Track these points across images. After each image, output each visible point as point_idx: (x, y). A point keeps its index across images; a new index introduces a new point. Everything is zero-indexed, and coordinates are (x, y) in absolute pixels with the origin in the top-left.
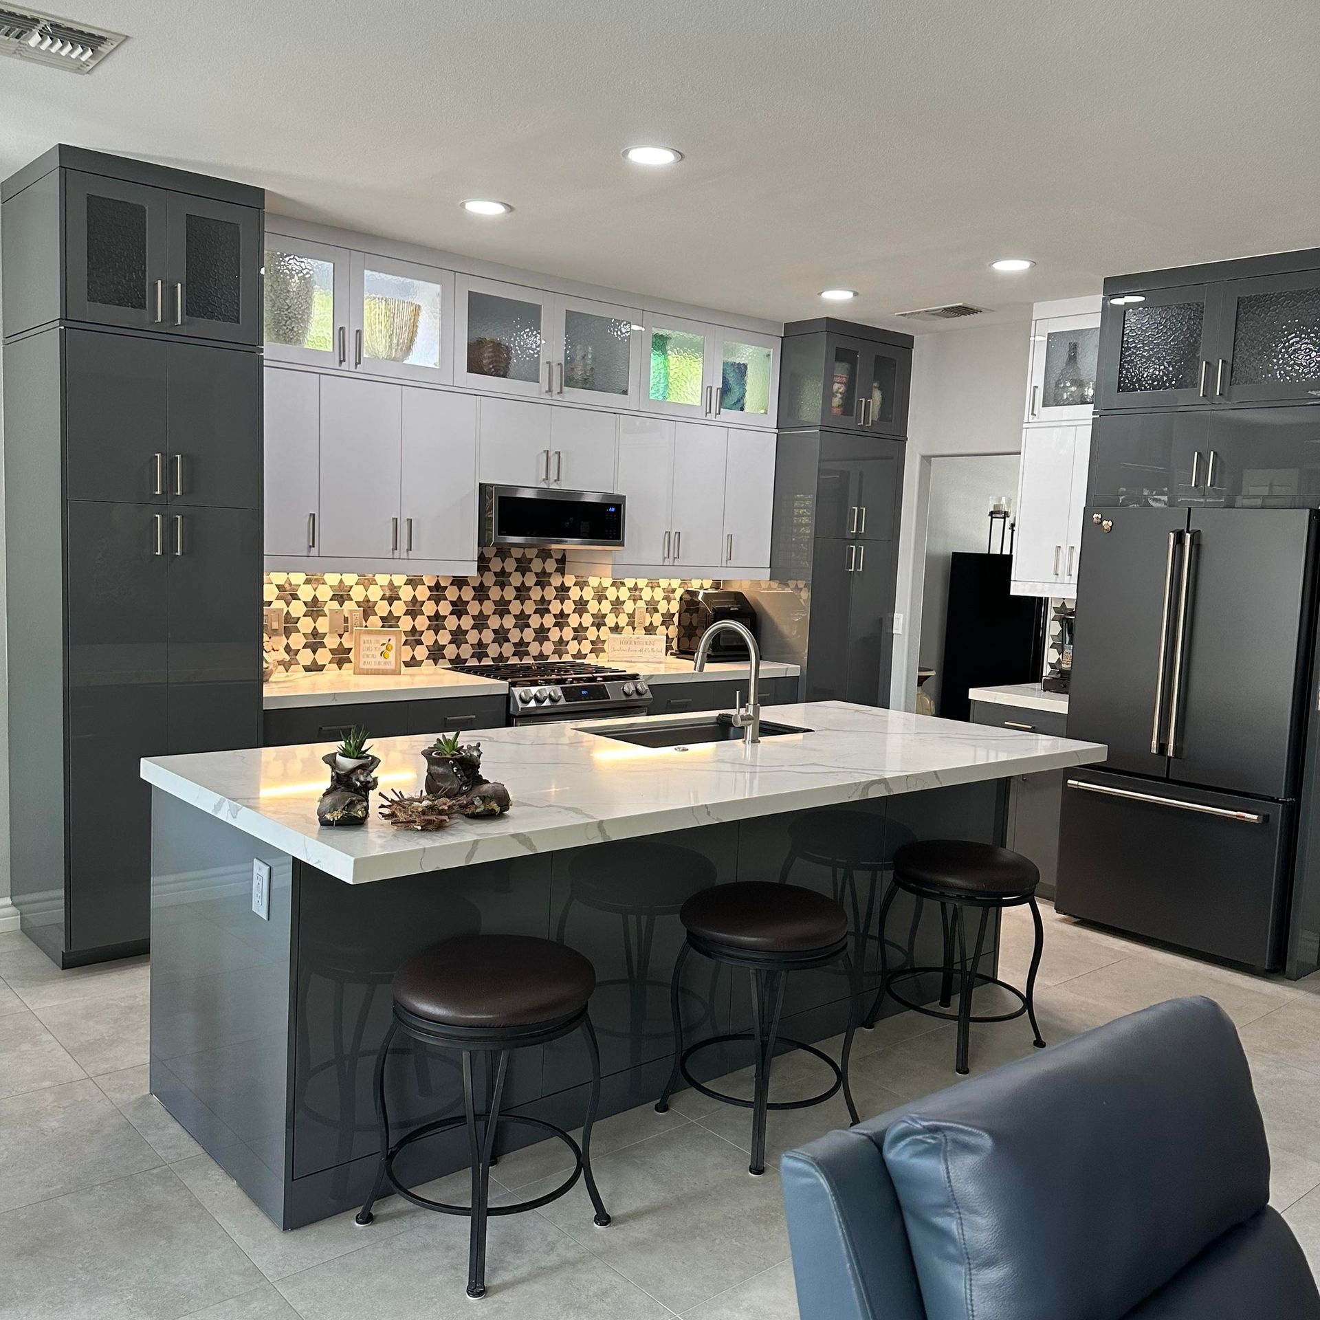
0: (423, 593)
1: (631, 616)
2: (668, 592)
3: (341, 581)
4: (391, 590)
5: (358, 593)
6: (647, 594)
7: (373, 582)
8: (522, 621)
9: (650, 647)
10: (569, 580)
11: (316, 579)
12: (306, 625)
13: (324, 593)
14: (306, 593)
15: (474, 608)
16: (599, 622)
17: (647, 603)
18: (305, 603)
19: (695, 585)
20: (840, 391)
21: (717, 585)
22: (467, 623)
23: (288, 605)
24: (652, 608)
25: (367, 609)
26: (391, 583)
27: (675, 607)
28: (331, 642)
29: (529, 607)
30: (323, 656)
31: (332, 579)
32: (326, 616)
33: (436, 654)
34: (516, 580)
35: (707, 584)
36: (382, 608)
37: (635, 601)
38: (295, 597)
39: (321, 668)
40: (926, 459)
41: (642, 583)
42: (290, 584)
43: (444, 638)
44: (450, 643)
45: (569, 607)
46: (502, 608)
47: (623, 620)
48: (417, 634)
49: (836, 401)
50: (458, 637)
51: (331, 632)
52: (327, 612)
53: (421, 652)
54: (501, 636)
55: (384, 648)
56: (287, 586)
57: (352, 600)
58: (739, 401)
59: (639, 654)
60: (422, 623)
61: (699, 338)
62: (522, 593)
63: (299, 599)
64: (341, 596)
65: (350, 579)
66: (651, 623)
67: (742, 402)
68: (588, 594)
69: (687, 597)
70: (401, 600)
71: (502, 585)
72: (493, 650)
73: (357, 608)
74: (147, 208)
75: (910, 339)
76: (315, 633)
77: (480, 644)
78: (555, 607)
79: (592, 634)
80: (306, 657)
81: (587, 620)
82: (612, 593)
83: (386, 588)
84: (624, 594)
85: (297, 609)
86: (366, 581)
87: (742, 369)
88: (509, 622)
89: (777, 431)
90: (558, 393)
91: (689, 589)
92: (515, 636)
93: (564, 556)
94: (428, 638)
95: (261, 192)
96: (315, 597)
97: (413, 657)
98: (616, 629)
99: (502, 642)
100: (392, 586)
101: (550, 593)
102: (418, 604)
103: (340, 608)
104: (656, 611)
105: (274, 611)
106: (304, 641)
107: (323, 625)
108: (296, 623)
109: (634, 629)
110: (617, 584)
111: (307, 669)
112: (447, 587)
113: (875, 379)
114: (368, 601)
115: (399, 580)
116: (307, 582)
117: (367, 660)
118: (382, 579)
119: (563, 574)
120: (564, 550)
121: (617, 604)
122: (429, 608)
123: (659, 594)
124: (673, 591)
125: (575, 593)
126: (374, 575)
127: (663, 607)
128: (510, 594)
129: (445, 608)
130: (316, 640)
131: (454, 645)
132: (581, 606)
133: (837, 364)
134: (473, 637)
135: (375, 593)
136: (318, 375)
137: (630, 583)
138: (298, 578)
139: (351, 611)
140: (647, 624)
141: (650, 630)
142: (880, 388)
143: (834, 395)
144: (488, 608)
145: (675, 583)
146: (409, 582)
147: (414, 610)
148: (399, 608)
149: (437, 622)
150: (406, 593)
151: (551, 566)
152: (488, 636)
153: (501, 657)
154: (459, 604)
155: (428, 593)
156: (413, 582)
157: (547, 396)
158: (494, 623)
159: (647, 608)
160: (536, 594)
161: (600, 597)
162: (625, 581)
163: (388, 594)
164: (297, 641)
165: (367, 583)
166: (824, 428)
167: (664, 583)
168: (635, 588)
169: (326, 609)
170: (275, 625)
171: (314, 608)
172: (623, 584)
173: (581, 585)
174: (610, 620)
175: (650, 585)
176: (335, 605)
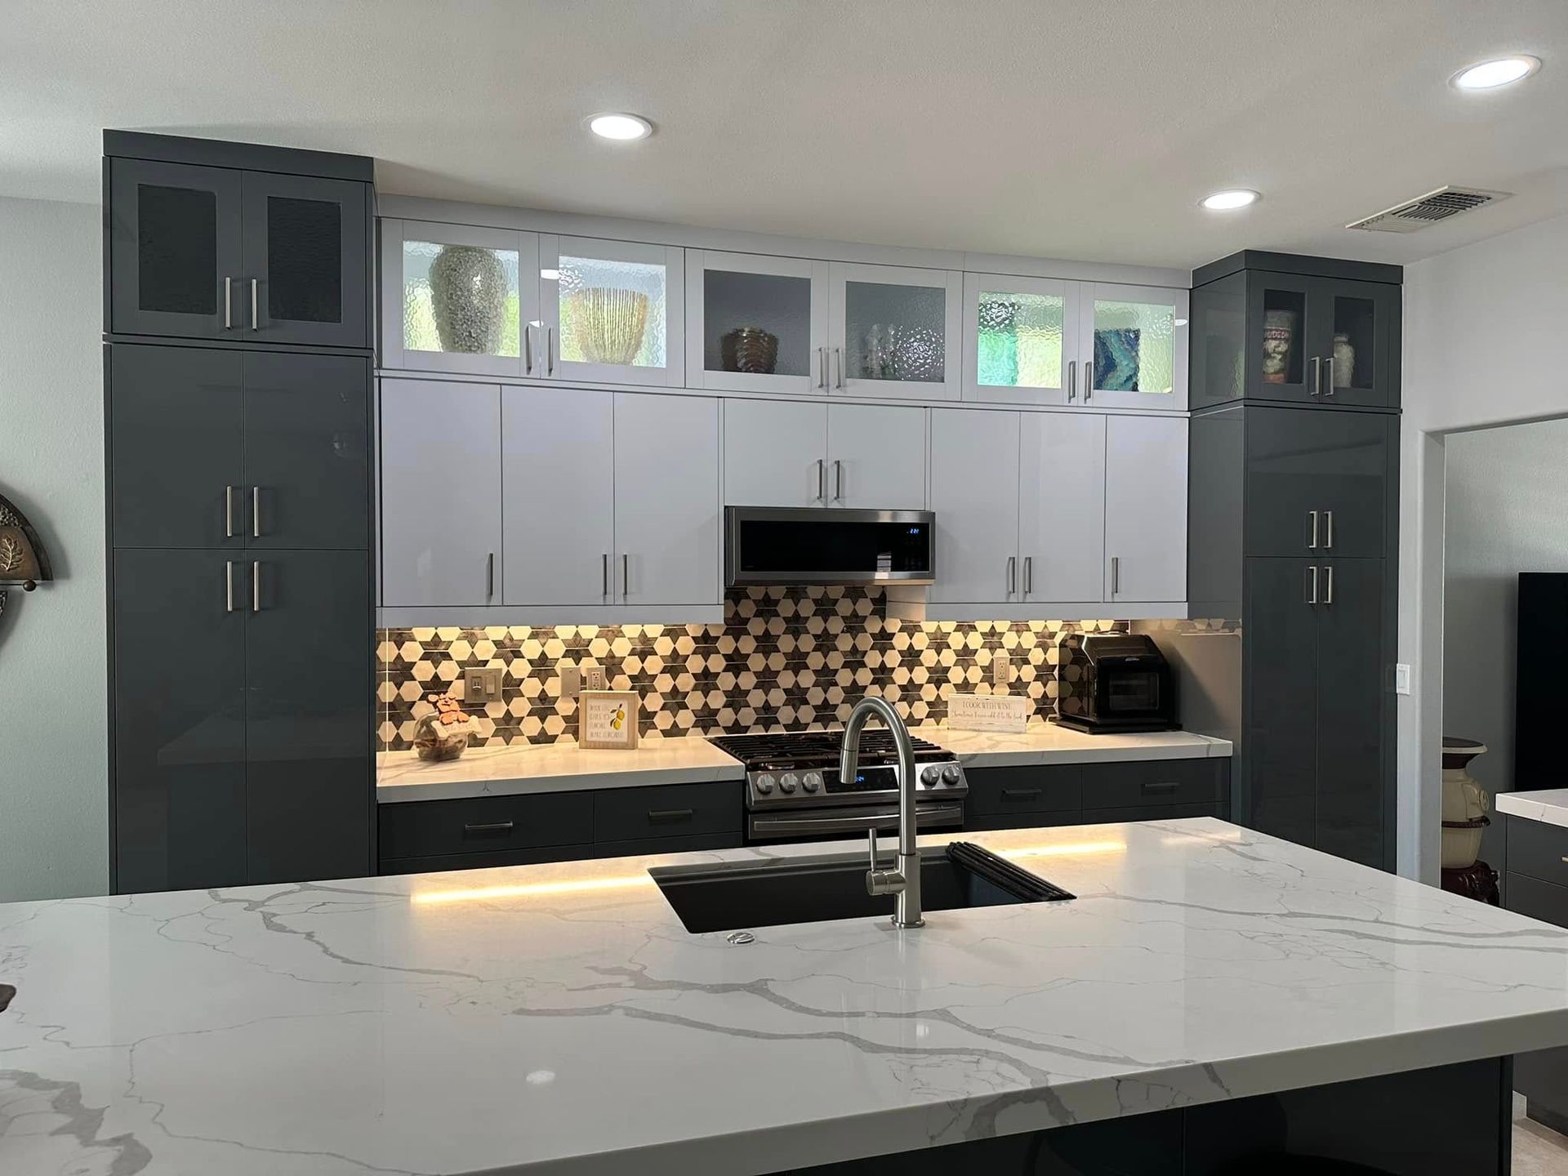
0: (685, 645)
1: (988, 670)
2: (1044, 637)
3: (577, 634)
4: (643, 643)
5: (599, 648)
6: (1010, 640)
7: (620, 634)
8: (826, 677)
9: (1005, 711)
10: (893, 625)
11: (544, 633)
12: (532, 687)
13: (555, 649)
14: (532, 649)
15: (757, 663)
16: (939, 676)
17: (1011, 652)
18: (530, 661)
19: (1086, 628)
20: (1280, 349)
21: (1122, 626)
22: (747, 681)
23: (508, 663)
24: (1020, 657)
25: (612, 665)
26: (643, 635)
27: (1054, 657)
28: (565, 707)
29: (835, 660)
30: (554, 725)
31: (566, 632)
32: (558, 676)
33: (706, 720)
34: (816, 625)
35: (1106, 625)
36: (632, 665)
37: (992, 649)
38: (518, 654)
39: (552, 739)
40: (1436, 438)
41: (1002, 626)
42: (511, 639)
43: (717, 700)
44: (724, 707)
45: (893, 659)
46: (797, 662)
47: (975, 675)
48: (680, 697)
49: (1273, 365)
50: (736, 698)
51: (563, 695)
52: (559, 671)
53: (685, 718)
54: (796, 697)
55: (614, 715)
56: (507, 641)
57: (592, 656)
58: (1130, 378)
59: (991, 720)
60: (686, 682)
61: (1057, 302)
62: (825, 643)
63: (523, 657)
64: (577, 651)
65: (589, 631)
66: (1019, 678)
67: (1134, 380)
68: (920, 641)
69: (1072, 643)
70: (657, 654)
71: (796, 634)
72: (786, 715)
73: (599, 666)
74: (216, 194)
75: (1398, 270)
76: (543, 697)
77: (767, 707)
78: (873, 659)
79: (929, 693)
80: (532, 726)
81: (920, 675)
82: (956, 641)
83: (637, 641)
84: (975, 640)
85: (520, 668)
86: (610, 633)
87: (1131, 339)
88: (807, 679)
89: (1189, 414)
90: (838, 387)
91: (1077, 633)
92: (816, 696)
93: (883, 595)
94: (695, 701)
95: (369, 161)
96: (543, 654)
97: (675, 725)
98: (965, 687)
99: (798, 704)
100: (643, 637)
101: (865, 642)
102: (680, 660)
103: (575, 666)
104: (1026, 662)
105: (490, 671)
106: (528, 707)
107: (553, 687)
108: (519, 686)
109: (992, 686)
110: (965, 628)
111: (533, 740)
112: (718, 638)
113: (1339, 330)
114: (613, 657)
115: (654, 630)
116: (533, 636)
117: (595, 730)
118: (632, 631)
119: (883, 618)
120: (883, 587)
121: (965, 656)
122: (696, 664)
123: (1029, 640)
124: (1052, 635)
125: (901, 641)
126: (621, 626)
127: (1037, 656)
128: (807, 643)
129: (716, 663)
130: (544, 707)
131: (730, 709)
132: (911, 658)
133: (1270, 314)
134: (756, 698)
135: (621, 648)
136: (499, 386)
137: (984, 626)
138: (521, 632)
139: (589, 670)
140: (1013, 680)
141: (1018, 688)
142: (1349, 343)
143: (1267, 355)
144: (777, 662)
145: (1055, 626)
146: (666, 633)
147: (675, 664)
148: (654, 665)
149: (706, 681)
150: (664, 646)
151: (865, 607)
152: (777, 697)
153: (796, 724)
154: (735, 658)
155: (693, 645)
156: (673, 633)
157: (821, 392)
158: (786, 680)
159: (1011, 659)
160: (845, 643)
161: (939, 643)
162: (977, 624)
163: (639, 647)
164: (520, 707)
165: (612, 635)
166: (1250, 401)
167: (1037, 626)
168: (993, 632)
169: (558, 668)
170: (491, 689)
171: (542, 667)
172: (973, 628)
173: (911, 629)
174: (956, 675)
175: (1015, 628)
176: (569, 663)
